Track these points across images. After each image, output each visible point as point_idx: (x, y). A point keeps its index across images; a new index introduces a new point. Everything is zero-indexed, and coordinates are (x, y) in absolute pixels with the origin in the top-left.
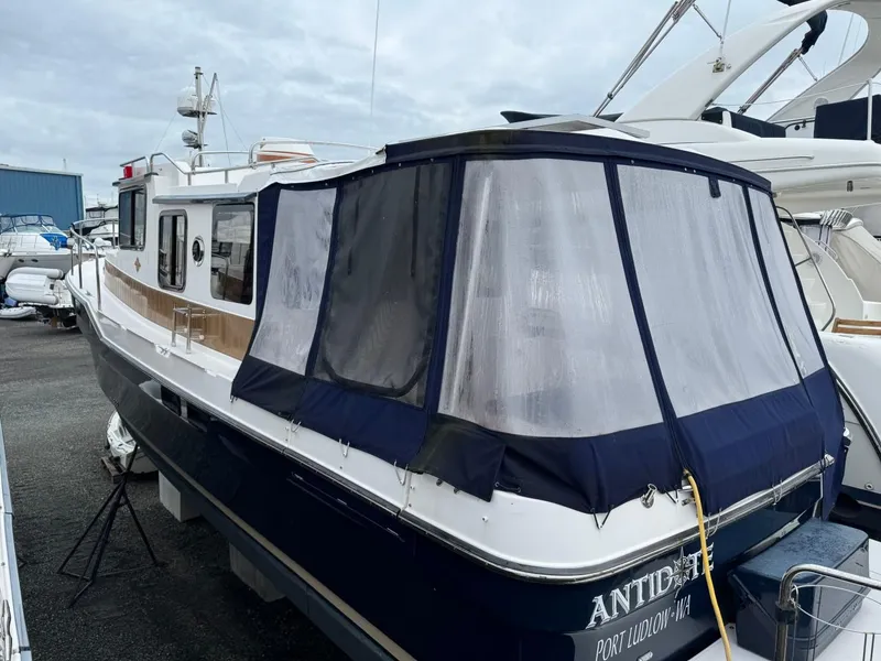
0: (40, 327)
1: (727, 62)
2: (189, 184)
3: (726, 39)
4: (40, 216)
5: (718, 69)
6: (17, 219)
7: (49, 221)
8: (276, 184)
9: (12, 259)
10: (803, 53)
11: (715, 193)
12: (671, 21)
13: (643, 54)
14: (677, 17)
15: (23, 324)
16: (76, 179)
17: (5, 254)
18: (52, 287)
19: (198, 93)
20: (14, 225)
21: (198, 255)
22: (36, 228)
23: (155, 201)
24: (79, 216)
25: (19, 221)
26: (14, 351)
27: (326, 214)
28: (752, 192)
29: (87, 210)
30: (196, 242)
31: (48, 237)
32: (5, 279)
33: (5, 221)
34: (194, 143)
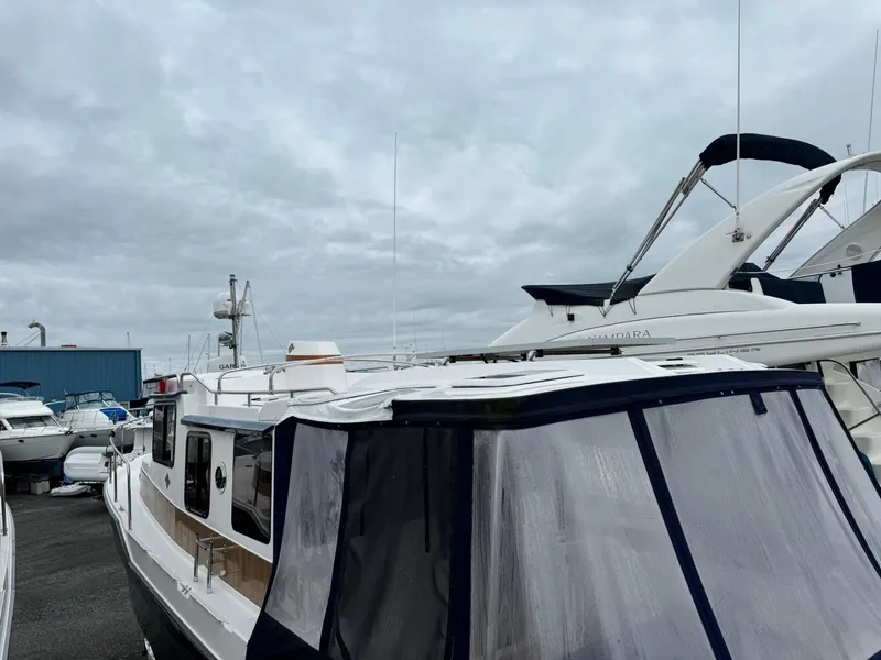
0: (94, 504)
1: (745, 231)
2: (216, 403)
3: (741, 208)
4: (101, 393)
5: (738, 238)
6: (81, 397)
7: (109, 396)
8: (293, 417)
9: (72, 437)
10: (824, 203)
11: (760, 409)
12: (681, 195)
13: (656, 229)
14: (687, 192)
15: (78, 502)
16: (136, 354)
17: (67, 433)
18: (106, 465)
19: (233, 298)
20: (78, 403)
21: (221, 482)
22: (98, 404)
23: (183, 422)
24: (137, 389)
25: (82, 399)
26: (68, 534)
27: (339, 457)
28: (801, 393)
29: (145, 382)
30: (219, 469)
31: (107, 412)
32: (63, 458)
33: (70, 400)
34: (229, 341)
